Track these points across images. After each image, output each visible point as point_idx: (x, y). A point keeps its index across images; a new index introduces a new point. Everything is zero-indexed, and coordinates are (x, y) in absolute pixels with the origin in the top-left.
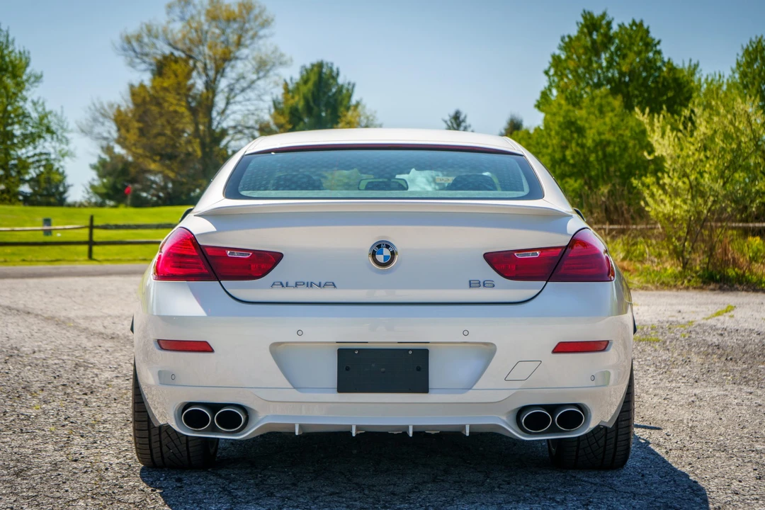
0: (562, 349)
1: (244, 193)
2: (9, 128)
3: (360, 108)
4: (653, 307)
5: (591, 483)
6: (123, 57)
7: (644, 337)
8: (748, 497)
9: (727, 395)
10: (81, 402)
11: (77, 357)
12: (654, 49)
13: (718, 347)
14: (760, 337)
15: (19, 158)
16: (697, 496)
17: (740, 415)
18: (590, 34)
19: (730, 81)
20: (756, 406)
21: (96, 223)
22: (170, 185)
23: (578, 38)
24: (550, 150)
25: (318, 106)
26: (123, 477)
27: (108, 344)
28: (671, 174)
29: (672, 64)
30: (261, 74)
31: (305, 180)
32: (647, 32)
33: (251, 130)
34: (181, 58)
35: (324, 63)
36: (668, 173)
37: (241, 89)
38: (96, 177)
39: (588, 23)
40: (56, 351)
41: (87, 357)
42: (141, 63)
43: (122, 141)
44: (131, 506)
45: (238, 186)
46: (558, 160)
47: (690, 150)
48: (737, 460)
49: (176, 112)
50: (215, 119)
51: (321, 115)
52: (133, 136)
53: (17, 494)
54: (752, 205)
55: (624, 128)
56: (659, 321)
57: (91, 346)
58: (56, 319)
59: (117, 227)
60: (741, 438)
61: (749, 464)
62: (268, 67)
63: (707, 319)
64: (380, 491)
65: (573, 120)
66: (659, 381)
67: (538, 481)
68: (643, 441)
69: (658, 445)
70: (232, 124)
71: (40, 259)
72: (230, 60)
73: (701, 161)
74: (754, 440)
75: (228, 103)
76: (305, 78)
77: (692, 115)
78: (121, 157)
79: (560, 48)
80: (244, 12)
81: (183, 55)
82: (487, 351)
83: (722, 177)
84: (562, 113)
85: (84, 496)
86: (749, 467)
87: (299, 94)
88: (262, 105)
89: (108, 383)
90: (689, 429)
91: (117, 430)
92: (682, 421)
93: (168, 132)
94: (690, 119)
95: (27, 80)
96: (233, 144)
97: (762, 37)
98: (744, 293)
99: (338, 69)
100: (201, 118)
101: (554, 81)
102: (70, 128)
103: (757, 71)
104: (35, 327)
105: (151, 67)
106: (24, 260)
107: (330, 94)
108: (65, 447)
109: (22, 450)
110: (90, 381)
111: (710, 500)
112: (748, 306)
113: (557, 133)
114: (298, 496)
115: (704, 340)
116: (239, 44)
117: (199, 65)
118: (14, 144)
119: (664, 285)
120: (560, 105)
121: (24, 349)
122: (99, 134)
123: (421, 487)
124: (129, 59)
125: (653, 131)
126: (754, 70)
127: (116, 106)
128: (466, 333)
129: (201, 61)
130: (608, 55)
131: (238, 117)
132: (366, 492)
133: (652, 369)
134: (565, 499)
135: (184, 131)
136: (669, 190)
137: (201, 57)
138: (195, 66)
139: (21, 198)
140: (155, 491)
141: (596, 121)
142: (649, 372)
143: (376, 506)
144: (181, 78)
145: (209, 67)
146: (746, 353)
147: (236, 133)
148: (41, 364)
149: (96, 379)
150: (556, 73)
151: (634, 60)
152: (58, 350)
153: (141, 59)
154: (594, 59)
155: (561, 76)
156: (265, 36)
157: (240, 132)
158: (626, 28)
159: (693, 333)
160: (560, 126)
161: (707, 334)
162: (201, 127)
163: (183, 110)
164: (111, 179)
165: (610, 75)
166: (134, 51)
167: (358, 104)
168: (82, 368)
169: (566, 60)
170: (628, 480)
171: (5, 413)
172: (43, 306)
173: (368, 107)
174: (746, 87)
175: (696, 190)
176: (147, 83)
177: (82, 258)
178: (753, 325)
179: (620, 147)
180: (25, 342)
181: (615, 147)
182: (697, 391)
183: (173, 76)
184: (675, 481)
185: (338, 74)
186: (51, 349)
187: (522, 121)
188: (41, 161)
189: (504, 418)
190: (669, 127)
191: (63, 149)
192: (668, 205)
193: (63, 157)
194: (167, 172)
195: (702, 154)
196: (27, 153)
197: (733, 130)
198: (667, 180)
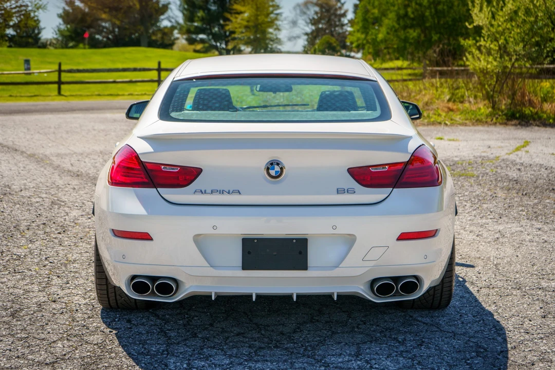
0: (404, 237)
1: (173, 114)
4: (470, 143)
5: (424, 323)
7: (463, 172)
8: (535, 336)
9: (522, 232)
10: (56, 241)
11: (52, 195)
13: (517, 181)
14: (546, 172)
15: (5, 9)
16: (499, 335)
17: (531, 252)
20: (543, 243)
21: (63, 68)
22: (117, 30)
24: (396, 8)
26: (89, 317)
27: (75, 182)
28: (486, 39)
36: (484, 37)
38: (62, 23)
40: (37, 189)
41: (60, 195)
44: (96, 347)
45: (169, 109)
46: (402, 15)
47: (500, 20)
48: (529, 298)
54: (544, 62)
56: (474, 156)
57: (62, 183)
58: (36, 157)
59: (79, 71)
60: (532, 275)
61: (537, 302)
63: (509, 154)
66: (473, 218)
67: (386, 321)
68: (461, 280)
69: (472, 283)
71: (23, 95)
73: (508, 29)
74: (541, 277)
78: (80, 9)
82: (350, 240)
83: (523, 41)
85: (62, 338)
86: (537, 306)
89: (76, 222)
90: (494, 267)
91: (83, 270)
92: (489, 258)
98: (536, 128)
104: (21, 165)
106: (11, 96)
108: (46, 287)
109: (16, 291)
110: (62, 220)
111: (508, 339)
112: (539, 141)
114: (214, 337)
115: (507, 175)
119: (478, 122)
121: (14, 187)
123: (302, 327)
125: (474, 6)
128: (334, 228)
132: (263, 332)
133: (469, 205)
134: (405, 339)
136: (484, 50)
140: (112, 332)
142: (466, 208)
143: (270, 345)
146: (537, 187)
148: (26, 202)
149: (67, 217)
152: (39, 187)
159: (499, 168)
161: (509, 169)
164: (73, 25)
168: (56, 207)
170: (450, 319)
171: (2, 252)
172: (26, 144)
175: (504, 51)
177: (53, 94)
178: (543, 161)
179: (447, 6)
180: (15, 180)
181: (444, 5)
182: (501, 228)
184: (483, 320)
186: (33, 187)
188: (21, 11)
189: (362, 287)
190: (486, 4)
191: (38, 3)
192: (482, 61)
193: (38, 9)
194: (114, 20)
195: (509, 24)
196: (11, 6)
197: (532, 7)
198: (482, 43)
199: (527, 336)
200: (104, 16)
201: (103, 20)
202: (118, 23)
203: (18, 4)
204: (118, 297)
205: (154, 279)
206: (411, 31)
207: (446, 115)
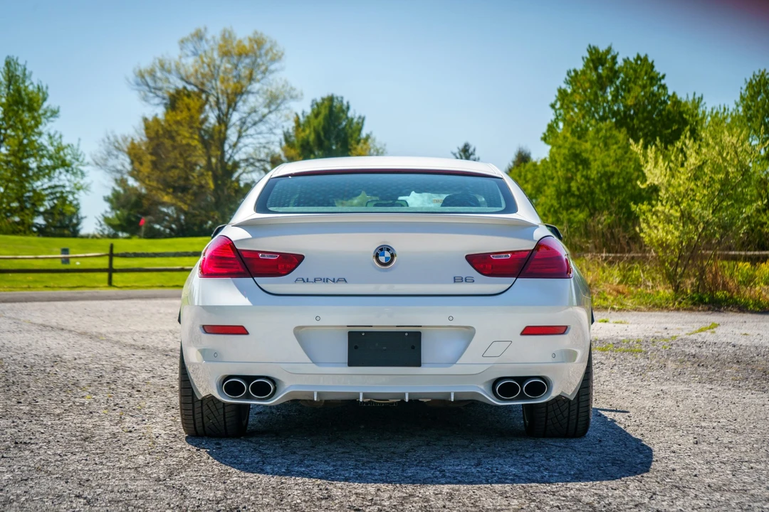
0: (529, 331)
1: (271, 209)
2: (24, 161)
3: (370, 141)
4: (642, 325)
5: (557, 446)
6: (137, 92)
7: (629, 348)
8: (682, 454)
9: (690, 391)
10: (126, 394)
11: (114, 363)
12: (659, 83)
13: (694, 356)
14: (733, 349)
15: (34, 191)
17: (696, 404)
18: (596, 69)
19: (734, 114)
20: (713, 398)
21: (115, 251)
22: (183, 217)
23: (584, 72)
24: (555, 182)
25: (329, 139)
26: (172, 442)
28: (664, 203)
29: (676, 98)
30: (273, 107)
31: (321, 198)
32: (652, 66)
33: (262, 163)
34: (194, 92)
35: (335, 96)
36: (661, 201)
37: (252, 122)
38: (109, 210)
39: (594, 57)
40: (95, 358)
41: (123, 362)
42: (154, 97)
43: (135, 174)
44: (182, 459)
45: (267, 203)
46: (564, 191)
47: (681, 179)
48: (683, 432)
49: (188, 145)
50: (227, 151)
51: (332, 149)
52: (146, 169)
53: (87, 452)
55: (627, 160)
56: (645, 336)
57: (125, 354)
58: (89, 334)
59: (136, 255)
60: (692, 418)
61: (692, 435)
62: (279, 101)
63: (690, 335)
64: (383, 451)
65: (578, 152)
66: (633, 381)
67: (513, 445)
69: (621, 422)
70: (244, 157)
71: (62, 285)
72: (242, 94)
73: (692, 190)
74: (702, 420)
75: (240, 137)
76: (315, 112)
77: (684, 146)
78: (134, 189)
79: (567, 82)
80: (255, 46)
81: (196, 89)
82: (468, 333)
83: (711, 205)
84: (567, 145)
85: (143, 453)
86: (691, 437)
87: (310, 127)
88: (273, 138)
89: (146, 381)
90: (649, 413)
92: (644, 408)
93: (181, 165)
94: (682, 150)
95: (43, 114)
96: (244, 176)
97: (765, 70)
99: (348, 103)
100: (214, 151)
101: (560, 115)
102: (86, 161)
103: (760, 105)
104: (71, 340)
105: (165, 101)
106: (46, 287)
107: (341, 127)
108: (119, 423)
109: (84, 425)
110: (130, 380)
112: (731, 324)
113: (563, 166)
115: (683, 351)
116: (251, 78)
117: (212, 99)
118: (28, 176)
119: (656, 307)
120: (565, 137)
121: (64, 357)
122: (114, 167)
123: (416, 448)
124: (142, 93)
125: (647, 161)
126: (758, 103)
127: (130, 140)
128: (451, 319)
129: (213, 95)
130: (612, 89)
131: (250, 150)
134: (533, 455)
135: (196, 164)
136: (662, 217)
137: (214, 92)
138: (207, 100)
139: (35, 229)
140: (200, 450)
141: (601, 153)
144: (193, 111)
145: (221, 101)
146: (718, 360)
147: (247, 166)
148: (83, 368)
149: (135, 378)
150: (562, 106)
151: (639, 93)
152: (96, 357)
153: (155, 93)
154: (600, 93)
155: (568, 109)
156: (276, 70)
157: (252, 164)
158: (631, 63)
159: (675, 345)
160: (565, 159)
161: (686, 346)
162: (214, 160)
163: (195, 143)
164: (126, 213)
165: (615, 108)
166: (148, 85)
167: (368, 137)
168: (121, 371)
169: (572, 94)
170: (588, 444)
172: (75, 324)
173: (377, 140)
174: (750, 120)
175: (688, 218)
176: (161, 117)
177: (101, 285)
178: (731, 339)
179: (624, 178)
180: (65, 351)
181: (619, 179)
182: (665, 388)
183: (186, 110)
185: (348, 108)
186: (90, 357)
187: (530, 154)
188: (55, 193)
189: (482, 387)
190: (661, 157)
191: (78, 183)
192: (661, 231)
193: (78, 189)
194: (180, 204)
195: (693, 183)
196: (42, 185)
197: (721, 161)
198: (659, 208)
199: (673, 454)
200: (166, 199)
201: (164, 204)
202: (185, 207)
203: (52, 184)
204: (205, 419)
205: (248, 379)
206: (576, 212)
207: (615, 299)
